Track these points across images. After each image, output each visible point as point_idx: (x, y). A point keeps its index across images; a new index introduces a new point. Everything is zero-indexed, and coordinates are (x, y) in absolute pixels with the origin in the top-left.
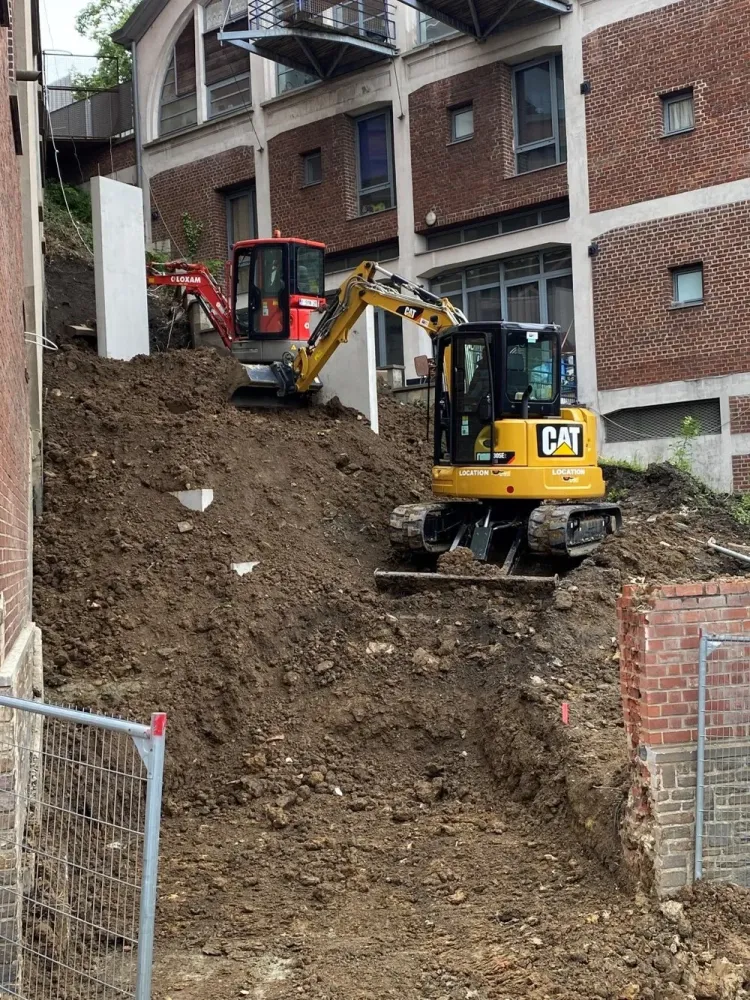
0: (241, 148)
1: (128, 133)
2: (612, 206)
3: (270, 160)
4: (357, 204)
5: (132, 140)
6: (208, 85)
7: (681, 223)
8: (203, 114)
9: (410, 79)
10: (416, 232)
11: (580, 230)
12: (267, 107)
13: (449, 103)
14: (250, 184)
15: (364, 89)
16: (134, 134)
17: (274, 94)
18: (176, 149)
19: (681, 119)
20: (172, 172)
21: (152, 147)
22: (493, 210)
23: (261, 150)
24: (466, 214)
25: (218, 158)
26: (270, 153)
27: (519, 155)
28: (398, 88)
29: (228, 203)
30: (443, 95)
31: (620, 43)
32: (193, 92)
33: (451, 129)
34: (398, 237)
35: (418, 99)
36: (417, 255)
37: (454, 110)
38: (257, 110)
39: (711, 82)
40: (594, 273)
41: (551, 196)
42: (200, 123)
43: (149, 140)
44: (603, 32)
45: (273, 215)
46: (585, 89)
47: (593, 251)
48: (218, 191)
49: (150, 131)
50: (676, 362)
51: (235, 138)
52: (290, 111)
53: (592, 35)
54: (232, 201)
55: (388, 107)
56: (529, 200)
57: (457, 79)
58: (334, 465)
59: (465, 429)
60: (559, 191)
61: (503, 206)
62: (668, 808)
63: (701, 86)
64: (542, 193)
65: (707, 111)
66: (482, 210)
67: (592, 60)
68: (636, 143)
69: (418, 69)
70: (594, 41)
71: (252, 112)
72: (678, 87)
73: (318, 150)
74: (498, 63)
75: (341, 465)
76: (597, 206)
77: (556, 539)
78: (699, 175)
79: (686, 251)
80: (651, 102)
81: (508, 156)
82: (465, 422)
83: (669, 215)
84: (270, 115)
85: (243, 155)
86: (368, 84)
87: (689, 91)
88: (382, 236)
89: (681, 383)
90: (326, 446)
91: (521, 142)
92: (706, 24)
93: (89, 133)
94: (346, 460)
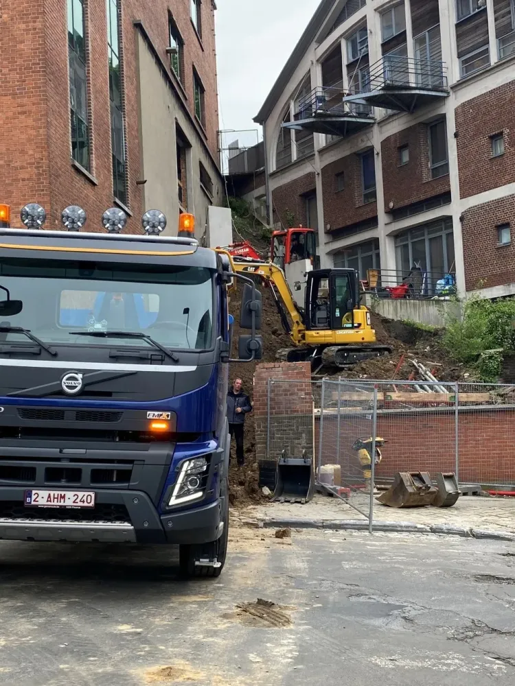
0: (310, 173)
1: (262, 168)
2: (470, 195)
3: (322, 179)
4: (362, 199)
5: (263, 172)
6: (296, 141)
7: (499, 202)
8: (294, 157)
9: (381, 133)
10: (386, 213)
11: (456, 208)
12: (321, 152)
13: (398, 146)
14: (314, 191)
15: (362, 140)
16: (264, 169)
17: (324, 145)
18: (283, 175)
19: (500, 148)
20: (281, 187)
21: (273, 175)
22: (418, 200)
23: (318, 174)
24: (407, 202)
25: (300, 179)
26: (322, 175)
27: (432, 170)
28: (376, 139)
29: (307, 201)
30: (396, 141)
31: (471, 111)
32: (290, 145)
33: (400, 159)
34: (377, 216)
35: (385, 143)
36: (386, 224)
37: (401, 148)
38: (316, 153)
39: (511, 129)
40: (463, 230)
41: (443, 191)
42: (293, 161)
43: (271, 171)
44: (463, 105)
45: (324, 206)
46: (456, 135)
47: (462, 219)
48: (300, 196)
49: (272, 166)
50: (500, 275)
51: (307, 169)
52: (332, 153)
53: (458, 107)
54: (309, 200)
55: (372, 148)
56: (434, 194)
57: (400, 133)
58: (270, 332)
59: (338, 314)
60: (447, 189)
61: (422, 197)
62: (259, 435)
63: (506, 131)
64: (439, 190)
65: (509, 144)
66: (414, 200)
67: (459, 120)
68: (479, 162)
69: (384, 128)
70: (460, 110)
71: (314, 155)
72: (496, 132)
73: (343, 173)
74: (420, 124)
75: (274, 332)
76: (464, 195)
77: (331, 360)
78: (507, 177)
79: (502, 217)
80: (484, 140)
81: (425, 171)
82: (338, 311)
83: (494, 199)
84: (322, 155)
85: (311, 176)
86: (364, 138)
87: (501, 133)
88: (371, 215)
89: (502, 286)
90: (269, 324)
91: (433, 163)
92: (508, 99)
93: (246, 170)
94: (276, 330)
